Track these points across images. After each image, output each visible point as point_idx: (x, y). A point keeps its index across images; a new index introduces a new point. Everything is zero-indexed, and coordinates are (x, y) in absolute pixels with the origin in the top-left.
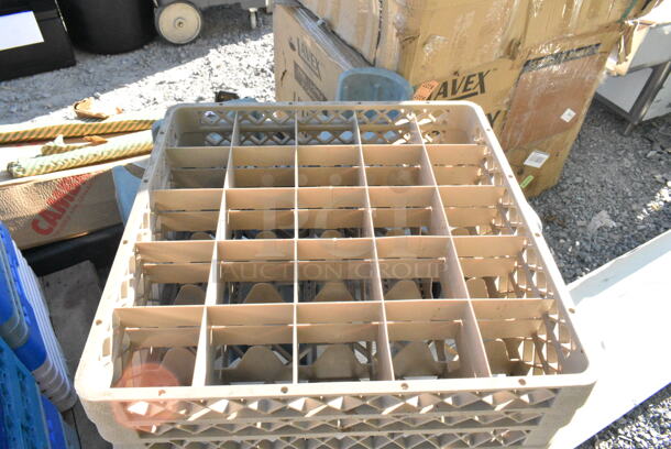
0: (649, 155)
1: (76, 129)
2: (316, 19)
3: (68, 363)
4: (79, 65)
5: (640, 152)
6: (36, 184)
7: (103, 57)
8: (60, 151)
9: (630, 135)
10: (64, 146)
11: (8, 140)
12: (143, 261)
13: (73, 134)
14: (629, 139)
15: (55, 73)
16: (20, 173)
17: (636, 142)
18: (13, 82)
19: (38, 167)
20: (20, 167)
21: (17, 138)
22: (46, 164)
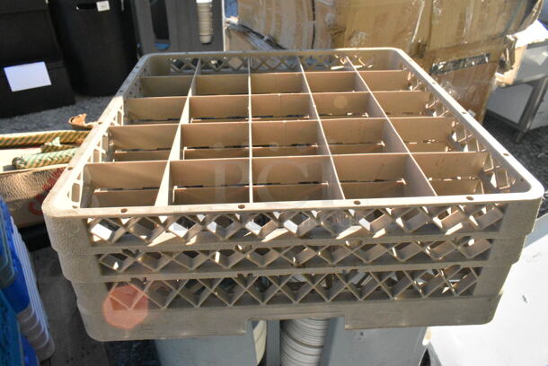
0: (540, 156)
1: (71, 136)
2: (262, 37)
3: (49, 320)
4: (78, 104)
5: (532, 154)
6: (35, 173)
7: (96, 98)
8: (56, 149)
9: (521, 142)
10: (60, 146)
11: (15, 144)
12: (115, 148)
13: (68, 141)
14: (521, 145)
15: (58, 110)
16: (23, 166)
17: (527, 147)
18: (25, 116)
19: (37, 161)
20: (22, 160)
21: (23, 142)
22: (44, 159)
